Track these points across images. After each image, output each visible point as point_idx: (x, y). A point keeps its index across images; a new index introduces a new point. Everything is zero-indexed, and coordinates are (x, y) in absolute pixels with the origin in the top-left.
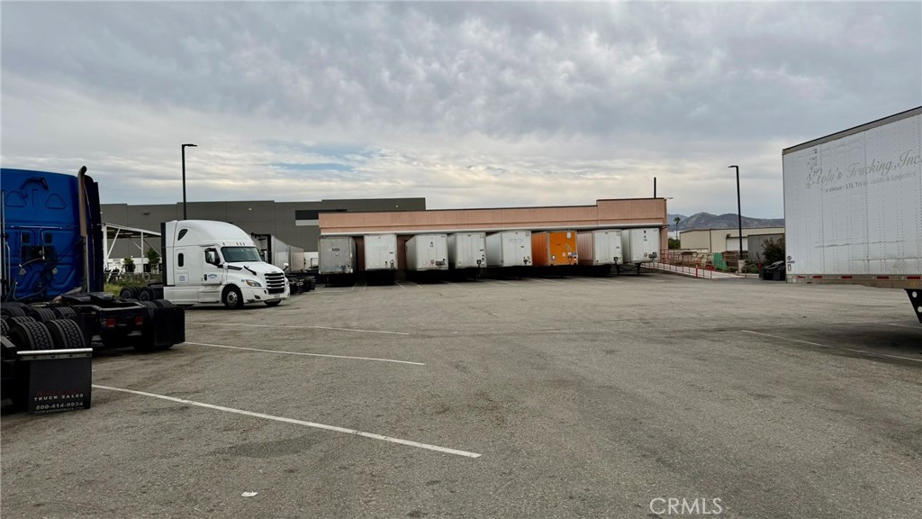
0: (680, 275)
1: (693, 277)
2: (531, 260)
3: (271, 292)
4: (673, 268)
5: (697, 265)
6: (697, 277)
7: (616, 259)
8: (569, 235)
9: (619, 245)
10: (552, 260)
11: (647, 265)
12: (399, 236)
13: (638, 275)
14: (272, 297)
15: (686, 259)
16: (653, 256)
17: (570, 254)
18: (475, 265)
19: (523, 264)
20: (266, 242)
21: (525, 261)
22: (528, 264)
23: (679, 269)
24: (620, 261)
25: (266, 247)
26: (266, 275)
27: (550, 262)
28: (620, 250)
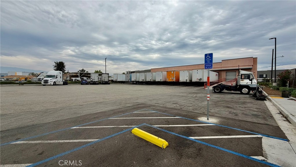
7: (187, 80)
16: (200, 80)
17: (172, 78)
21: (161, 80)
22: (161, 81)
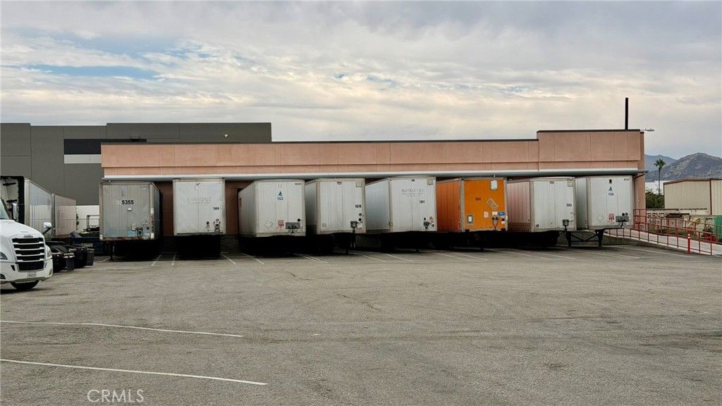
0: (663, 248)
1: (683, 252)
2: (435, 223)
3: (23, 267)
4: (653, 238)
5: (689, 234)
6: (689, 253)
7: (565, 222)
8: (494, 185)
9: (571, 201)
10: (469, 222)
11: (613, 233)
12: (229, 183)
13: (599, 248)
14: (24, 275)
15: (673, 224)
16: (622, 220)
17: (495, 213)
18: (348, 229)
19: (423, 229)
20: (15, 188)
22: (431, 229)
23: (663, 240)
24: (572, 227)
25: (15, 196)
26: (15, 240)
27: (463, 227)
28: (572, 209)
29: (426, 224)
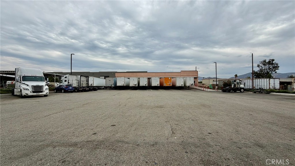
7: (182, 85)
9: (183, 81)
13: (188, 89)
16: (192, 85)
17: (170, 83)
20: (87, 78)
26: (32, 86)
27: (164, 85)
29: (158, 85)
